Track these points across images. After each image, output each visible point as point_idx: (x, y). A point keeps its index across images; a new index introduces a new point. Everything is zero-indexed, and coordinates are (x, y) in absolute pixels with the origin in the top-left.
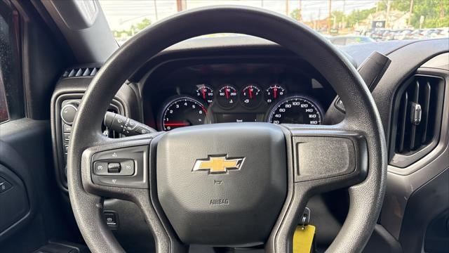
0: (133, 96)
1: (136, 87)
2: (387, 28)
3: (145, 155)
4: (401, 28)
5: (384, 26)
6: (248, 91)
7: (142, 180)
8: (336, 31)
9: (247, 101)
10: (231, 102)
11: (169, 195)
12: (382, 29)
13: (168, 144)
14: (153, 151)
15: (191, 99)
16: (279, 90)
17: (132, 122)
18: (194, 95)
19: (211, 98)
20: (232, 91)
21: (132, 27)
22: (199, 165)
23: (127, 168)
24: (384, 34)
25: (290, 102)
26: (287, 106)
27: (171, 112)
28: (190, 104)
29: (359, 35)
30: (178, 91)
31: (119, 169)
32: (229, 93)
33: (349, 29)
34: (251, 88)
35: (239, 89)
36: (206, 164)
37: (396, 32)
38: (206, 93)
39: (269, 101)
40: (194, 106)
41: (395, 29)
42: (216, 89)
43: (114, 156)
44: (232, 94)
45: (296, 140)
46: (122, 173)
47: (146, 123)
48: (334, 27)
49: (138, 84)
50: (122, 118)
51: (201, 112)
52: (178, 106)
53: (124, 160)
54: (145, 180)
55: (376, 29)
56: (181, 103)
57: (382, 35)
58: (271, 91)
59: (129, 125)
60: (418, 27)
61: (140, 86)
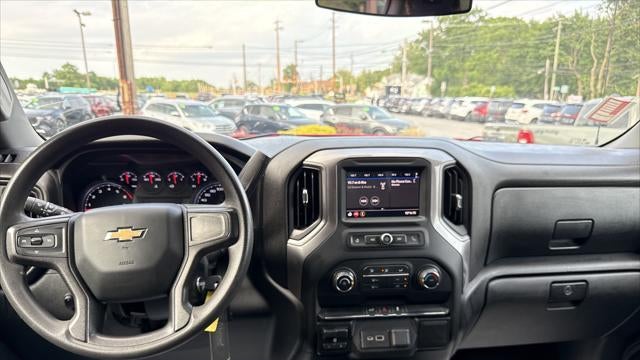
0: (52, 183)
1: (56, 173)
2: (404, 95)
3: (64, 230)
4: (421, 96)
5: (399, 92)
6: (171, 177)
7: (61, 250)
8: (342, 96)
9: (172, 186)
10: (156, 186)
11: (85, 260)
12: (397, 96)
13: (84, 221)
14: (71, 228)
15: (115, 185)
16: (202, 177)
17: (52, 206)
18: (118, 182)
19: (135, 183)
20: (157, 177)
21: (46, 74)
22: (109, 236)
23: (48, 241)
24: (400, 103)
25: (214, 188)
26: (212, 191)
27: (94, 197)
28: (113, 189)
29: (369, 104)
30: (104, 177)
31: (41, 242)
32: (153, 179)
33: (359, 94)
34: (175, 174)
35: (163, 175)
36: (115, 235)
37: (414, 100)
38: (130, 179)
39: (194, 186)
40: (117, 191)
41: (414, 96)
42: (139, 175)
43: (37, 231)
44: (157, 180)
45: (190, 216)
46: (43, 245)
47: (65, 207)
48: (341, 91)
49: (58, 171)
50: (41, 202)
51: (125, 197)
52: (101, 192)
53: (45, 235)
54: (64, 250)
55: (391, 96)
56: (105, 188)
57: (397, 104)
58: (195, 177)
59: (49, 208)
60: (439, 96)
61: (59, 173)
